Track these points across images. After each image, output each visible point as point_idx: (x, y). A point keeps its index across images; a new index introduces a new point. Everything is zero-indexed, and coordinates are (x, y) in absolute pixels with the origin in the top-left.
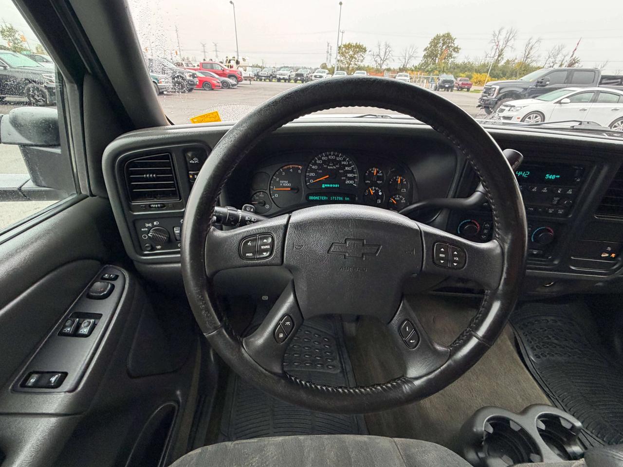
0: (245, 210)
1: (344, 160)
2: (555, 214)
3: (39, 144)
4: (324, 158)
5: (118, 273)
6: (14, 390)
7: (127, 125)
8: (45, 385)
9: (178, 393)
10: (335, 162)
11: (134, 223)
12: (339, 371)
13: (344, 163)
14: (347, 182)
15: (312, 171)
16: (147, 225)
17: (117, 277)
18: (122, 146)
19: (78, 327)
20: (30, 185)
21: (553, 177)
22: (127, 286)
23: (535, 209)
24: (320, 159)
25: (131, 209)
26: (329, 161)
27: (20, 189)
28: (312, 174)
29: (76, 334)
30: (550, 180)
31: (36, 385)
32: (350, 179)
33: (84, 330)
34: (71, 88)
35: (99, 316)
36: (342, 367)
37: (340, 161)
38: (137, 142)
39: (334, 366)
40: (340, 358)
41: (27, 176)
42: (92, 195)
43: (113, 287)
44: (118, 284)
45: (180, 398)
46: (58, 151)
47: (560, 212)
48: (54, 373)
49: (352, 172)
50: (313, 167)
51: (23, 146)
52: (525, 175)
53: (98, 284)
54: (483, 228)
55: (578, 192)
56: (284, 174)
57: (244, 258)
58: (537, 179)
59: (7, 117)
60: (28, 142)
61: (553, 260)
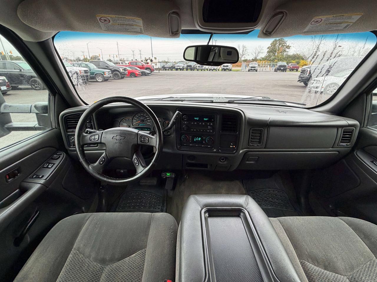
2: (210, 132)
3: (42, 113)
5: (62, 153)
6: (30, 178)
7: (69, 106)
8: (38, 177)
9: (83, 208)
10: (143, 116)
11: (68, 136)
13: (147, 116)
15: (135, 120)
16: (72, 137)
17: (61, 154)
18: (65, 113)
19: (48, 166)
20: (37, 126)
21: (206, 119)
22: (65, 156)
23: (203, 131)
24: (138, 115)
25: (67, 132)
26: (141, 116)
27: (34, 127)
28: (135, 121)
29: (47, 167)
30: (206, 121)
31: (35, 177)
32: (149, 122)
33: (50, 167)
34: (52, 97)
35: (54, 164)
36: (162, 208)
37: (145, 116)
38: (69, 112)
41: (37, 123)
42: (56, 128)
43: (60, 157)
44: (62, 156)
45: (84, 210)
46: (47, 115)
47: (211, 131)
48: (40, 175)
49: (150, 120)
50: (135, 118)
51: (37, 114)
52: (197, 119)
53: (55, 156)
54: (189, 138)
55: (214, 124)
56: (124, 121)
57: (91, 140)
58: (201, 120)
59: (33, 105)
60: (39, 112)
61: (214, 149)
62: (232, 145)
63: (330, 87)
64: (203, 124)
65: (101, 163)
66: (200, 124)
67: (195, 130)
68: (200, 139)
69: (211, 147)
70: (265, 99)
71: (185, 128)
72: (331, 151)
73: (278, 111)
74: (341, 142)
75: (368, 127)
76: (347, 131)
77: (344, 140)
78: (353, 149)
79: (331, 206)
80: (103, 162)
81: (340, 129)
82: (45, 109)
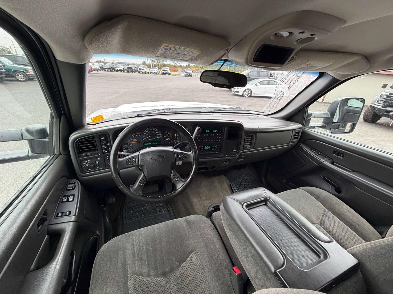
0: (124, 152)
1: (156, 130)
2: (218, 141)
3: (38, 138)
4: (148, 130)
5: (75, 181)
6: (55, 218)
8: (65, 215)
10: (152, 131)
11: (80, 162)
12: (167, 212)
13: (156, 131)
14: (158, 137)
15: (144, 135)
16: (85, 162)
19: (68, 199)
20: (30, 154)
21: (215, 131)
22: (80, 184)
23: (213, 140)
24: (147, 130)
25: (79, 157)
26: (150, 131)
27: (27, 156)
28: (145, 136)
29: (68, 201)
30: (215, 132)
31: (61, 216)
33: (71, 199)
34: (56, 119)
35: (74, 195)
36: (168, 210)
37: (154, 130)
39: (165, 211)
40: (167, 207)
42: (61, 154)
43: (75, 186)
44: (76, 184)
45: (99, 234)
46: (47, 140)
47: (219, 140)
48: (66, 212)
49: (159, 134)
50: (145, 133)
51: (30, 140)
52: (208, 131)
53: (69, 186)
54: (201, 148)
55: (222, 135)
56: (134, 137)
57: (128, 165)
58: (211, 132)
59: (23, 129)
60: (34, 138)
61: (221, 154)
62: (234, 150)
63: (246, 92)
64: (214, 135)
65: (141, 185)
66: (211, 135)
67: (206, 141)
68: (209, 147)
69: (218, 152)
70: (239, 109)
71: (199, 140)
72: (287, 146)
73: (250, 118)
74: (294, 139)
75: (305, 128)
76: (296, 131)
77: (295, 137)
78: (298, 142)
79: (284, 181)
80: (143, 183)
81: (294, 131)
82: (42, 133)
